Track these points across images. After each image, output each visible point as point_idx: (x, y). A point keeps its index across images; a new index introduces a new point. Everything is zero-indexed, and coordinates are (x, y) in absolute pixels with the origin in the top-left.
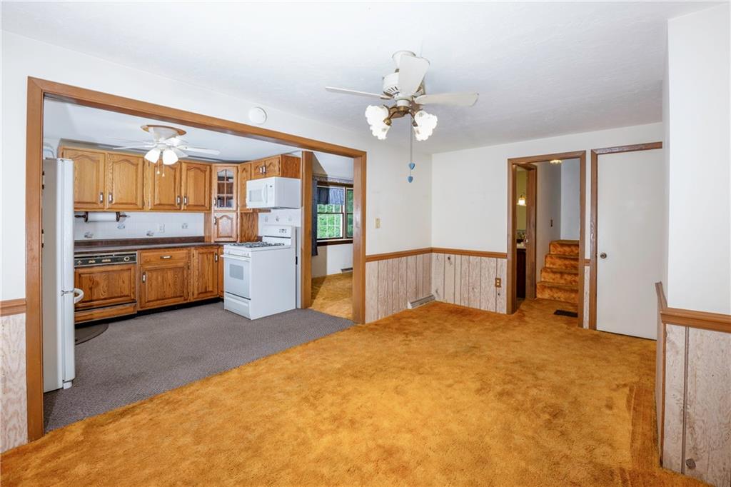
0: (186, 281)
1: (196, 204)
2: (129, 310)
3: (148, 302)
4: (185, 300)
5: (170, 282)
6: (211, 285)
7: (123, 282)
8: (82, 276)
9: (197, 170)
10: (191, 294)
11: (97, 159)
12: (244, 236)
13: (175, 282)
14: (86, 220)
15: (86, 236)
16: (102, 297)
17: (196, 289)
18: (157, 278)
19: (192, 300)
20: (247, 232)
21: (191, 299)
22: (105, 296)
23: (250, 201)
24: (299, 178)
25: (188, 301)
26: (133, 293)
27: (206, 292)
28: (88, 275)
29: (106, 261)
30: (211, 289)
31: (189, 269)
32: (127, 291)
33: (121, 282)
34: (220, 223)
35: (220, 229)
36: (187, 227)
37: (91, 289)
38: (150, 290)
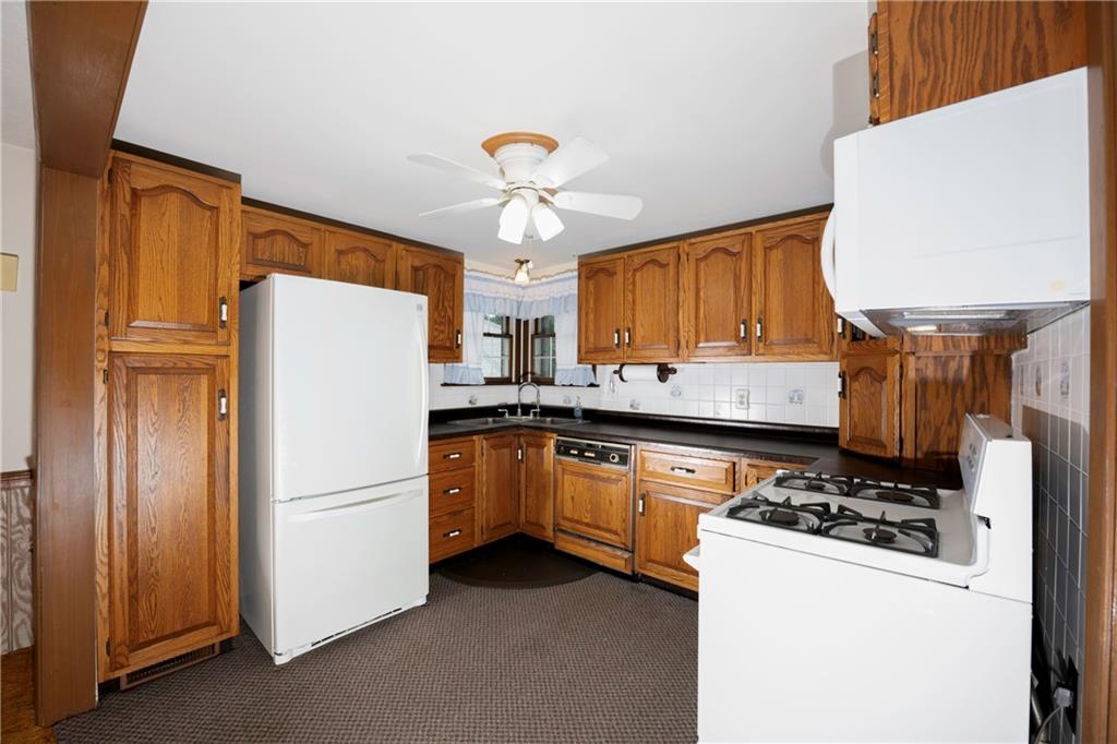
1: (788, 336)
3: (650, 561)
9: (791, 242)
11: (613, 270)
14: (622, 379)
15: (632, 406)
16: (584, 520)
22: (588, 521)
29: (590, 454)
32: (616, 524)
33: (607, 502)
34: (854, 394)
35: (856, 411)
36: (800, 399)
37: (573, 498)
38: (653, 538)
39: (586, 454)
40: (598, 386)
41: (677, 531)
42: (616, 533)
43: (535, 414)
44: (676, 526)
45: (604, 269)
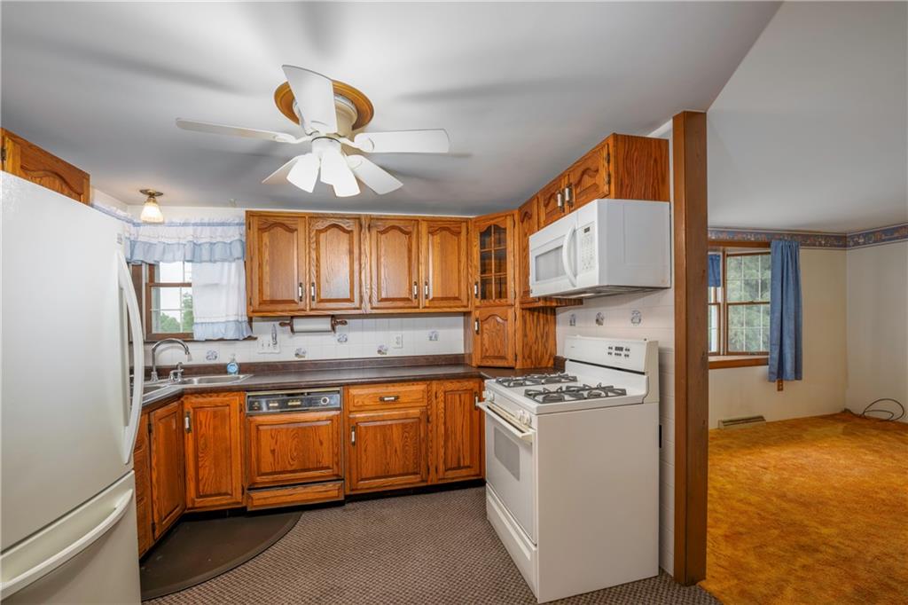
0: (424, 446)
1: (444, 296)
2: (331, 494)
3: (362, 480)
4: (423, 481)
5: (398, 445)
6: (467, 455)
7: (321, 443)
8: (261, 428)
9: (444, 232)
10: (432, 469)
11: (294, 227)
12: (529, 357)
13: (404, 446)
14: (292, 330)
15: (297, 355)
16: (289, 468)
17: (441, 461)
18: (376, 437)
19: (435, 482)
20: (535, 347)
21: (433, 479)
22: (293, 468)
23: (537, 280)
24: (667, 199)
25: (429, 483)
26: (337, 464)
27: (459, 468)
28: (269, 427)
29: (294, 403)
30: (467, 462)
31: (428, 421)
32: (327, 460)
33: (318, 443)
34: (485, 331)
35: (486, 342)
36: (436, 337)
37: (273, 451)
38: (364, 460)
39: (290, 404)
40: (256, 339)
41: (386, 448)
42: (328, 468)
43: (175, 374)
44: (384, 443)
45: (284, 224)
